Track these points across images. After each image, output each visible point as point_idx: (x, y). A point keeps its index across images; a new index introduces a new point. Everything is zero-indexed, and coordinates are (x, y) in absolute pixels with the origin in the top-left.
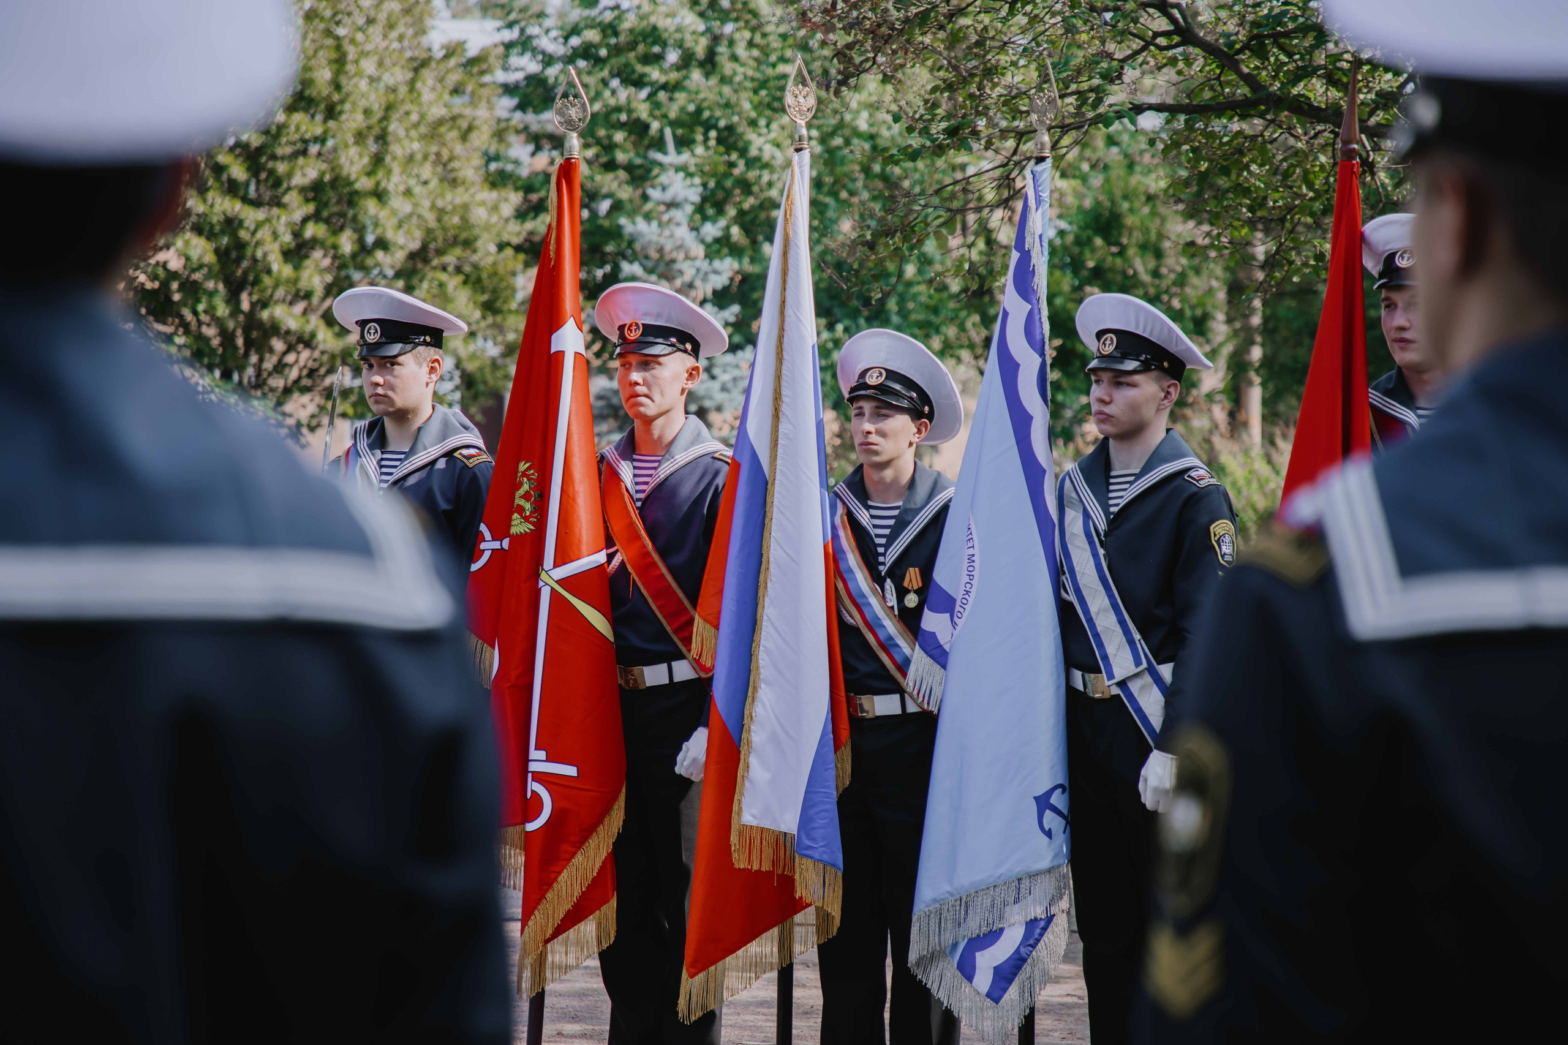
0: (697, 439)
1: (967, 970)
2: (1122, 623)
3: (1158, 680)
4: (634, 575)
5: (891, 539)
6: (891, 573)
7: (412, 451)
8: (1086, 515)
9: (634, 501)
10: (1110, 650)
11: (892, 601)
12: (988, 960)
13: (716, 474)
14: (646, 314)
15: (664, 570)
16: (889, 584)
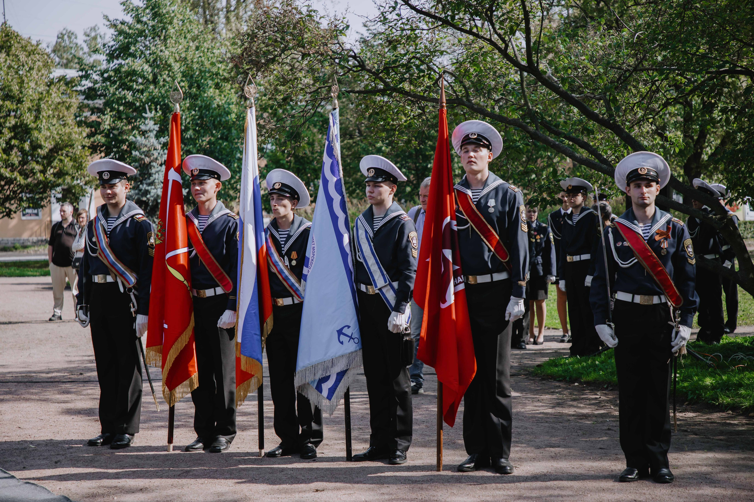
0: (221, 209)
1: (319, 389)
2: (380, 268)
3: (392, 287)
4: (200, 258)
5: (286, 242)
6: (286, 254)
7: (119, 217)
8: (366, 232)
9: (200, 232)
10: (376, 278)
11: (287, 263)
12: (326, 387)
13: (229, 221)
14: (200, 166)
15: (211, 256)
16: (286, 257)
